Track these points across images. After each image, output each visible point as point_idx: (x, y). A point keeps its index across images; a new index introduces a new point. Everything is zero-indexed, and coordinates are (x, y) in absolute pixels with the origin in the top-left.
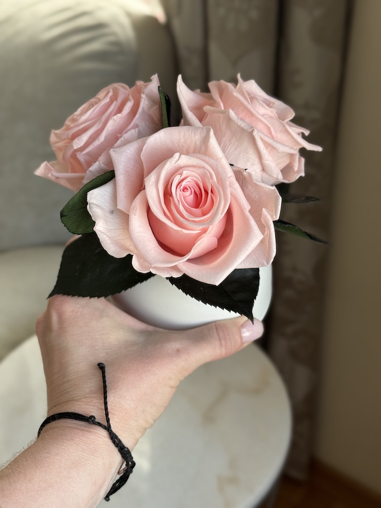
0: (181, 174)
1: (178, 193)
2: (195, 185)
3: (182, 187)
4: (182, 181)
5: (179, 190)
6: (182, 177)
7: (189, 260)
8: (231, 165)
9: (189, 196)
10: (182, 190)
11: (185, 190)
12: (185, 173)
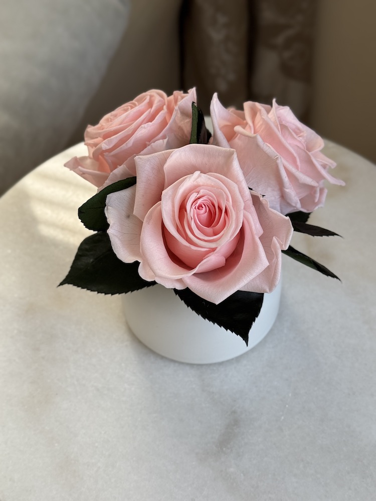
0: (198, 192)
1: (192, 210)
2: (211, 204)
3: (197, 205)
4: (199, 198)
5: (194, 207)
6: (198, 196)
7: (195, 274)
8: (250, 189)
9: (203, 214)
10: (196, 208)
11: (200, 208)
12: (202, 192)
